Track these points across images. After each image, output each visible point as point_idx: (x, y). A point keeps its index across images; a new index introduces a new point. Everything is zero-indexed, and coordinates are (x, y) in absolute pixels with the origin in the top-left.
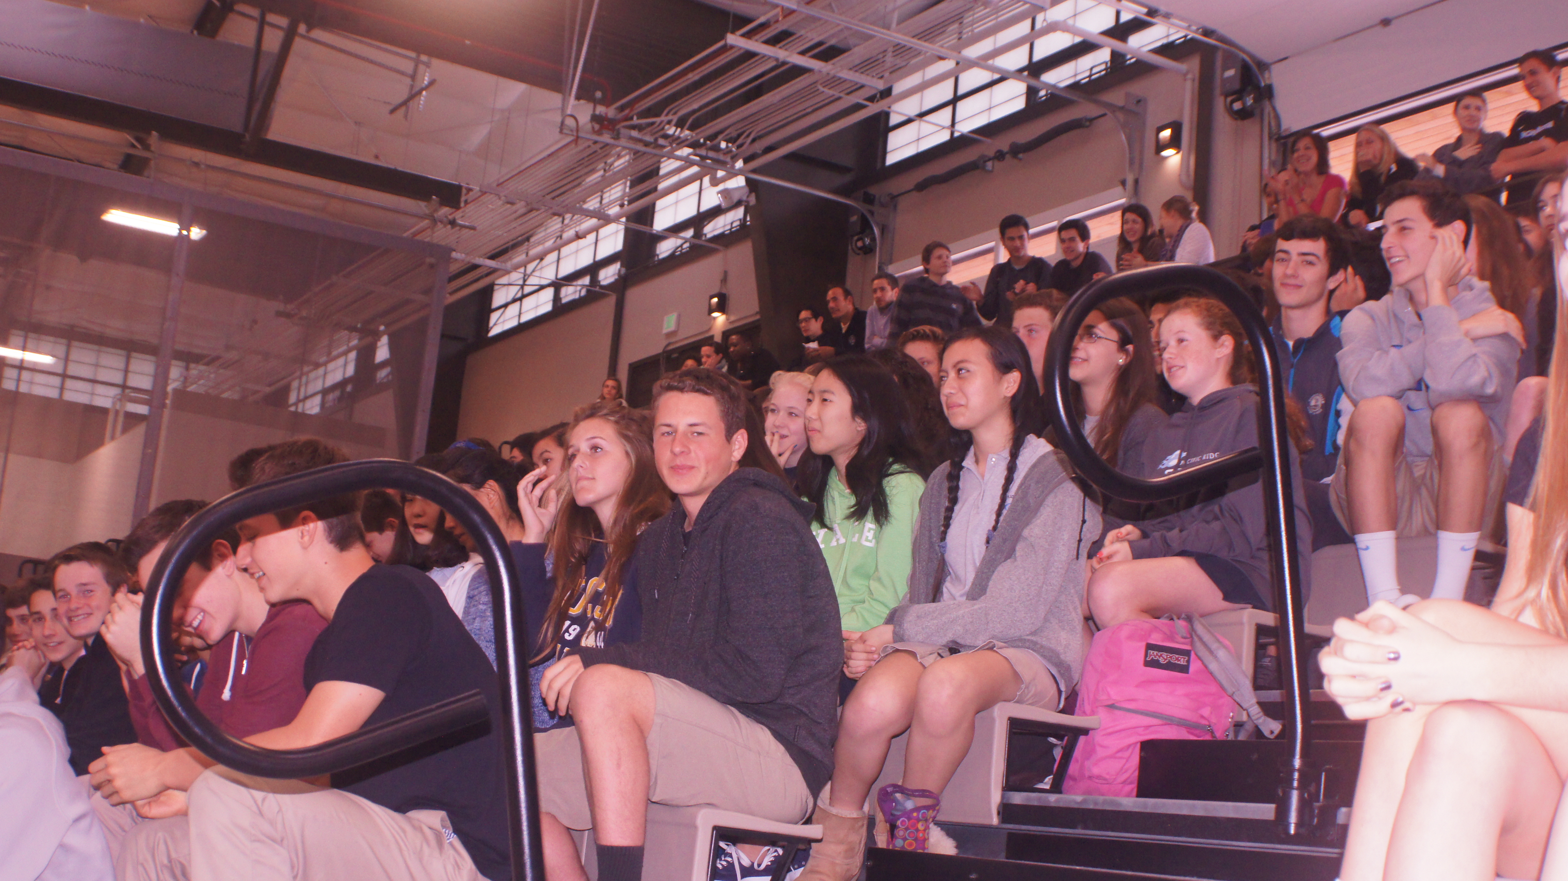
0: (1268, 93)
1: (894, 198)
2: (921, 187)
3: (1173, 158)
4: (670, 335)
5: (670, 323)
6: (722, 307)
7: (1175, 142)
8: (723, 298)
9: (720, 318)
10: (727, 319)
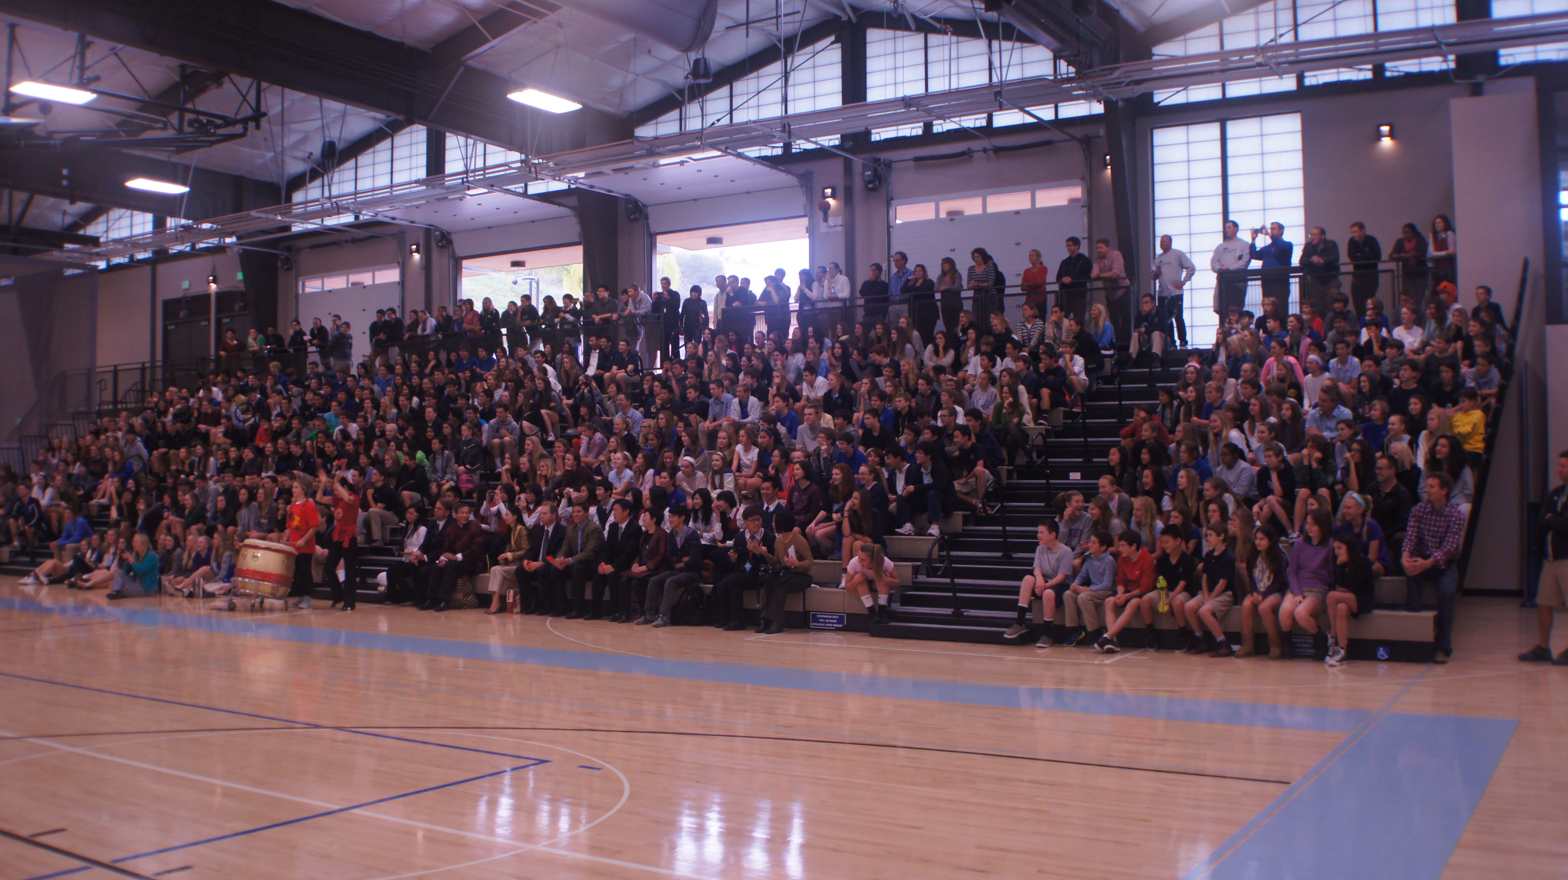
0: (450, 242)
1: (299, 250)
2: (312, 247)
3: (417, 256)
4: (185, 290)
5: (186, 284)
6: (214, 281)
7: (417, 251)
8: (215, 278)
9: (213, 286)
10: (218, 287)
